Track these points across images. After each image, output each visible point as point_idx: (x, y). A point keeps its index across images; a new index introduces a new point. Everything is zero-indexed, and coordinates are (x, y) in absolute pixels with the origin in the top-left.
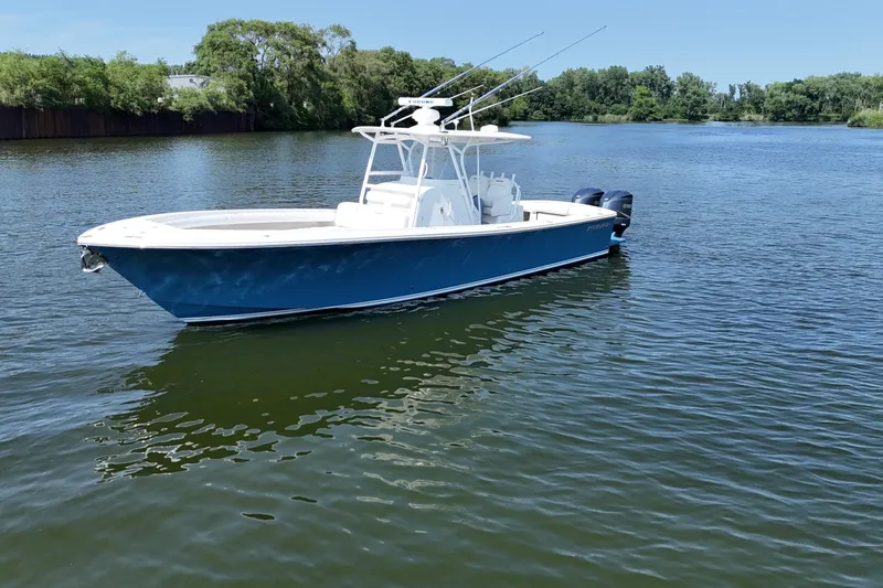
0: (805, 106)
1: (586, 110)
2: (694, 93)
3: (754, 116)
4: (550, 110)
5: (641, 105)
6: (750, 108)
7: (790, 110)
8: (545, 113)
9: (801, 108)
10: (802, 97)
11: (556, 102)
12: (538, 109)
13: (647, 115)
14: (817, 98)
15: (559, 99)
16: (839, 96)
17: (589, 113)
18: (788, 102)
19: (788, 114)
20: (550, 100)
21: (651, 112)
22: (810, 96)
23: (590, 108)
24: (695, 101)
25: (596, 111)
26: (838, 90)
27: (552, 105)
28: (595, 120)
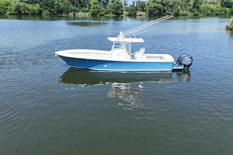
0: (161, 9)
1: (70, 10)
2: (117, 3)
3: (142, 13)
4: (52, 10)
5: (94, 8)
6: (140, 10)
7: (155, 10)
8: (50, 11)
9: (160, 10)
10: (160, 5)
11: (55, 6)
12: (46, 9)
13: (97, 13)
14: (166, 6)
15: (56, 5)
16: (173, 5)
17: (71, 12)
18: (155, 7)
19: (155, 12)
20: (52, 5)
21: (99, 12)
22: (163, 4)
23: (72, 9)
24: (118, 6)
25: (74, 11)
26: (173, 2)
27: (53, 8)
28: (74, 14)
